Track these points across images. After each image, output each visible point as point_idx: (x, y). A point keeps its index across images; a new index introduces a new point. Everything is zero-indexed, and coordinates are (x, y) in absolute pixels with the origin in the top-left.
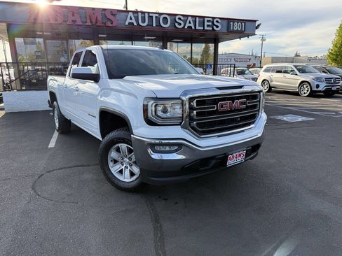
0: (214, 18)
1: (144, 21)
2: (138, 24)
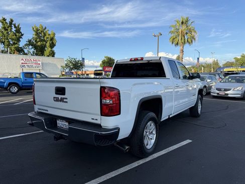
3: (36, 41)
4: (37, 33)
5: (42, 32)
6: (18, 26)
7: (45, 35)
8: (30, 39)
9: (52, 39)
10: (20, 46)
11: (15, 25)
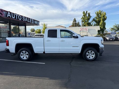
0: (32, 19)
1: (13, 17)
2: (12, 17)
3: (96, 19)
4: (98, 15)
5: (99, 13)
6: (89, 13)
7: (101, 15)
8: (94, 18)
9: (104, 16)
10: (89, 22)
11: (88, 13)
